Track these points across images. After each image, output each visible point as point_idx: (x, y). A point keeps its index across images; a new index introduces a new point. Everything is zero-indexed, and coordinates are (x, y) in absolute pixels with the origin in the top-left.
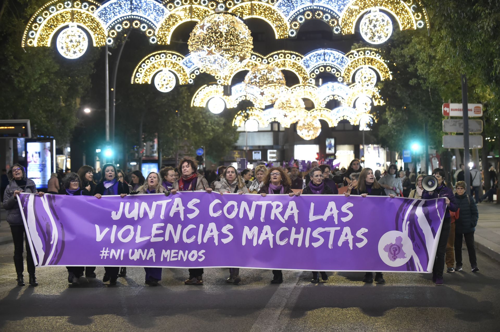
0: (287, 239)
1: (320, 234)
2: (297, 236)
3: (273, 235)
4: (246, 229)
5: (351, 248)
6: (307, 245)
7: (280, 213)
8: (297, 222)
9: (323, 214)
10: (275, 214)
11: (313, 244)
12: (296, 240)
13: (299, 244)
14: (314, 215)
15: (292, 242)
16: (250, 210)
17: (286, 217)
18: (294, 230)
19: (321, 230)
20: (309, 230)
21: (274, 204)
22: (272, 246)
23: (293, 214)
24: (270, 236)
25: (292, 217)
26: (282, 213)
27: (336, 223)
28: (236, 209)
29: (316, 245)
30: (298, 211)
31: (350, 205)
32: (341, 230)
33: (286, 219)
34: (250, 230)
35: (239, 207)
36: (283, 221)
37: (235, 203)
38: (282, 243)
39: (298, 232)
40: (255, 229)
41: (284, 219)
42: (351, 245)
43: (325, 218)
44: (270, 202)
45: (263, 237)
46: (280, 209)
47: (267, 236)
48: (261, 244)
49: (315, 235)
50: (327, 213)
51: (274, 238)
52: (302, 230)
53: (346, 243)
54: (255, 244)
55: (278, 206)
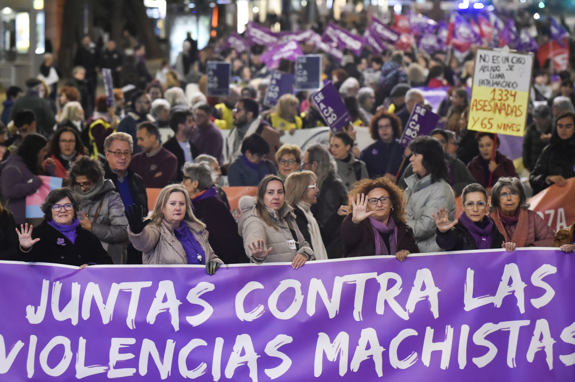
0: (415, 355)
1: (489, 338)
2: (438, 346)
3: (382, 349)
4: (323, 338)
5: (551, 367)
6: (462, 363)
7: (395, 298)
8: (436, 315)
9: (493, 293)
10: (386, 302)
11: (475, 360)
12: (436, 355)
13: (445, 364)
14: (474, 296)
15: (426, 360)
16: (330, 296)
17: (411, 306)
18: (430, 332)
19: (489, 328)
20: (465, 329)
21: (383, 279)
22: (380, 373)
23: (427, 297)
24: (377, 351)
25: (424, 304)
26: (402, 299)
27: (522, 310)
28: (299, 296)
29: (481, 362)
30: (438, 290)
31: (549, 269)
32: (532, 327)
33: (412, 310)
34: (332, 342)
35: (305, 291)
36: (405, 316)
37: (296, 284)
38: (405, 365)
39: (439, 337)
40: (343, 338)
41: (405, 310)
42: (550, 360)
43: (497, 300)
44: (374, 275)
45: (361, 355)
46: (396, 290)
47: (369, 353)
48: (356, 370)
49: (479, 339)
50: (503, 290)
51: (385, 356)
52: (450, 331)
53: (541, 355)
54: (343, 372)
55: (391, 283)
